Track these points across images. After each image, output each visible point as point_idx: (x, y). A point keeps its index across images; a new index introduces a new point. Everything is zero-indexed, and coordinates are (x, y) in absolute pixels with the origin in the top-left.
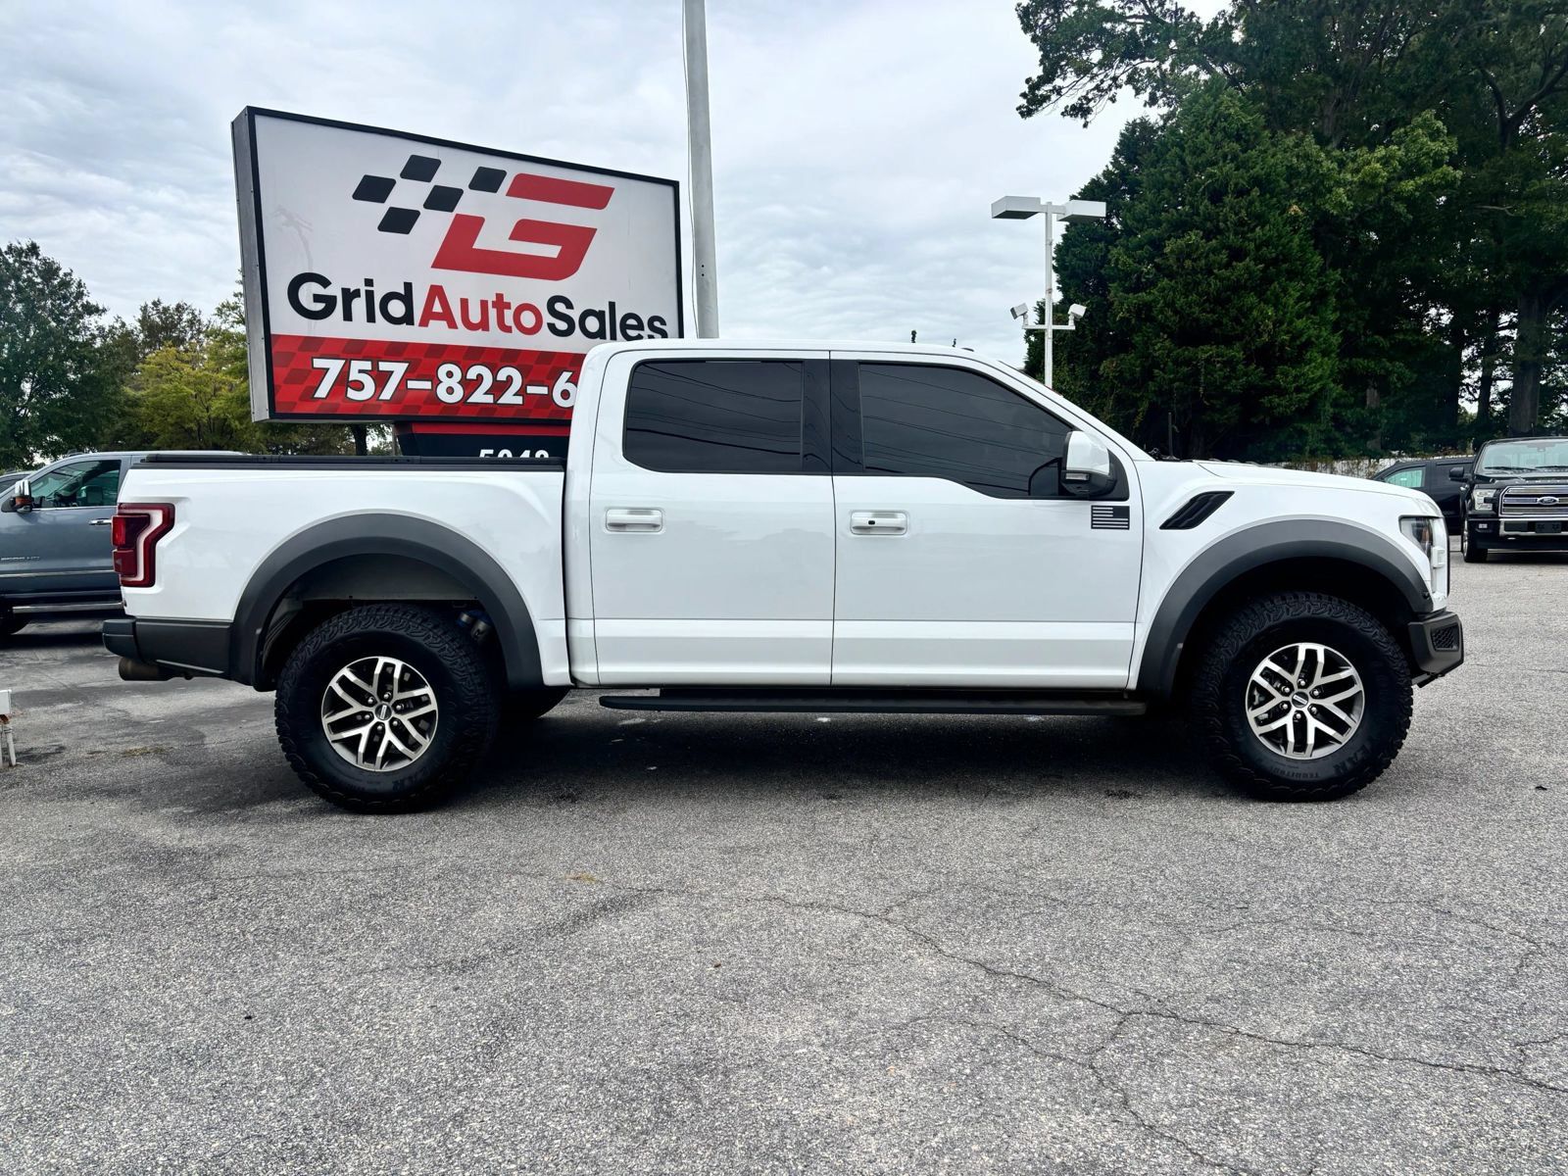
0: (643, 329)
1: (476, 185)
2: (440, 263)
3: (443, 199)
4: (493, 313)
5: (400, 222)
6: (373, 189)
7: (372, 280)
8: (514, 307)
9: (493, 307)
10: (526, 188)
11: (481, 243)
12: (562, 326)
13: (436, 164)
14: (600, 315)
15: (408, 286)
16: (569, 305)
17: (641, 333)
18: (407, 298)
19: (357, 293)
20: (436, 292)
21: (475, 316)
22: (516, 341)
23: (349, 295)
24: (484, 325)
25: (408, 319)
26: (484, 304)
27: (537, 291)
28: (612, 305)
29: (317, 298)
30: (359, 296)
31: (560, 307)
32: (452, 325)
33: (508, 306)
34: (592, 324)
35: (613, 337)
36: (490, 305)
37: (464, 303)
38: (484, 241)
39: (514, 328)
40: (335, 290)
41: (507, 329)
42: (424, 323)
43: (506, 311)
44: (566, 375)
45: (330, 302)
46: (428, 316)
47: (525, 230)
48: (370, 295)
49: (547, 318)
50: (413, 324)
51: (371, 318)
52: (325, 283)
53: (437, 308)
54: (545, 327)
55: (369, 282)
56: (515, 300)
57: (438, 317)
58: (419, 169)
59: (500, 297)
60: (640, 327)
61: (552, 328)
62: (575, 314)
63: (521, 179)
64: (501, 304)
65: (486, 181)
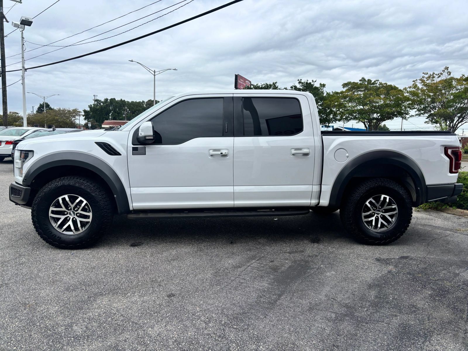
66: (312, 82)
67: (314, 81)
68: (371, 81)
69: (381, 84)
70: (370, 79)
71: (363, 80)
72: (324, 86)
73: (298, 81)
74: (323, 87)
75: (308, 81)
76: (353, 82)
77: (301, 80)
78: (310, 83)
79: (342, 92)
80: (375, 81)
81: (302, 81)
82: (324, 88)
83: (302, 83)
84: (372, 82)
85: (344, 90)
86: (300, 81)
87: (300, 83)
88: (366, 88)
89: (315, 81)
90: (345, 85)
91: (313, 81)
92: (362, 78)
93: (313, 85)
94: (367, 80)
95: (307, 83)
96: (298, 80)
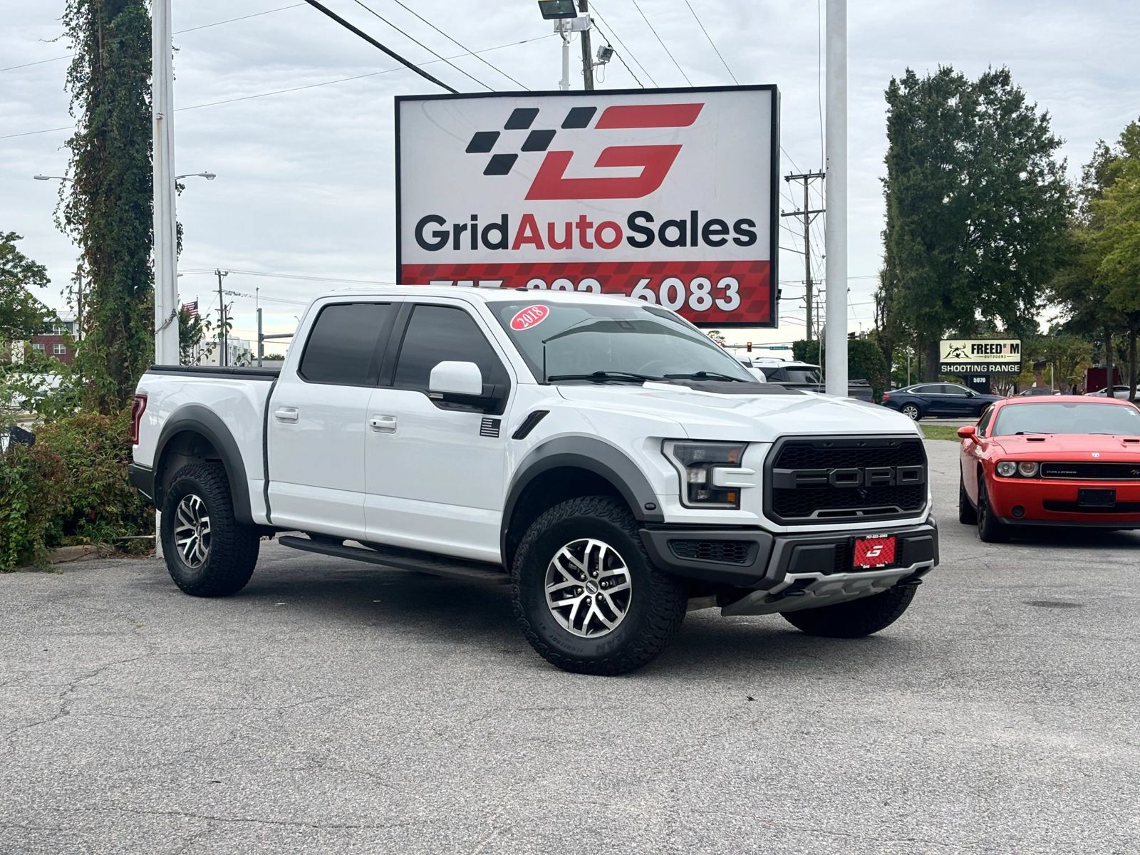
0: (728, 233)
1: (568, 124)
2: (532, 195)
3: (539, 141)
4: (576, 233)
5: (501, 165)
6: (482, 142)
7: (477, 216)
8: (595, 226)
9: (577, 227)
10: (614, 118)
11: (570, 173)
12: (641, 238)
13: (534, 112)
14: (681, 225)
15: (505, 217)
16: (649, 218)
17: (726, 237)
18: (503, 228)
19: (465, 227)
20: (528, 219)
21: (560, 237)
22: (597, 255)
23: (459, 229)
24: (568, 244)
25: (503, 244)
26: (569, 226)
27: (619, 210)
28: (694, 215)
29: (435, 234)
30: (466, 229)
31: (640, 221)
32: (540, 246)
33: (590, 225)
34: (672, 233)
35: (694, 243)
36: (574, 226)
37: (551, 227)
38: (572, 172)
39: (595, 245)
40: (448, 227)
41: (588, 246)
42: (516, 247)
43: (588, 230)
44: (644, 282)
45: (444, 236)
46: (520, 240)
47: (610, 157)
48: (474, 227)
49: (627, 232)
50: (507, 248)
51: (474, 246)
52: (441, 221)
53: (528, 233)
54: (624, 241)
55: (474, 217)
56: (596, 219)
57: (528, 240)
58: (520, 119)
59: (583, 218)
60: (725, 230)
61: (632, 241)
62: (655, 227)
63: (610, 111)
64: (584, 224)
65: (578, 119)
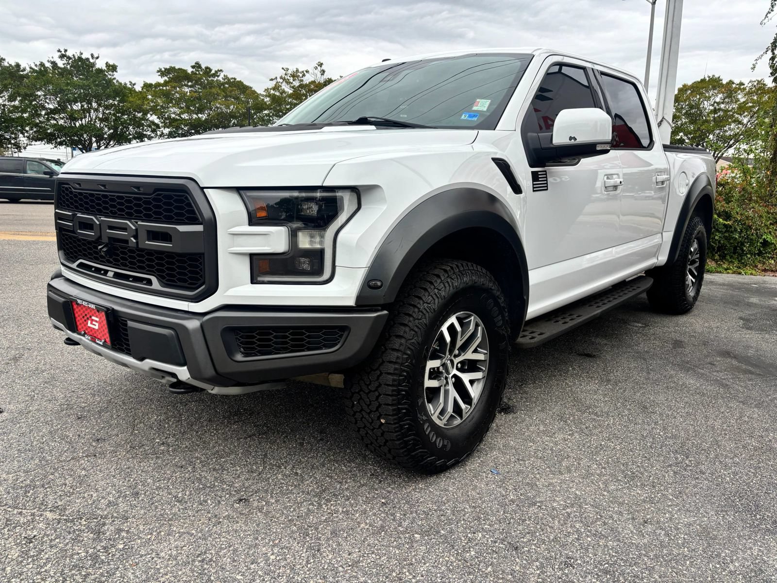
66: (90, 57)
67: (96, 56)
68: (211, 70)
69: (226, 77)
70: (209, 66)
71: (197, 66)
72: (114, 68)
73: (59, 54)
74: (113, 72)
75: (82, 54)
76: (180, 69)
77: (66, 51)
78: (88, 59)
79: (158, 85)
80: (216, 72)
81: (69, 54)
82: (115, 73)
83: (69, 58)
84: (213, 72)
85: (161, 80)
86: (63, 53)
87: (62, 56)
88: (198, 81)
89: (97, 58)
90: (162, 73)
91: (92, 56)
92: (196, 63)
93: (93, 65)
94: (203, 67)
95: (80, 59)
96: (59, 51)
